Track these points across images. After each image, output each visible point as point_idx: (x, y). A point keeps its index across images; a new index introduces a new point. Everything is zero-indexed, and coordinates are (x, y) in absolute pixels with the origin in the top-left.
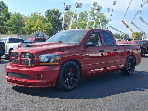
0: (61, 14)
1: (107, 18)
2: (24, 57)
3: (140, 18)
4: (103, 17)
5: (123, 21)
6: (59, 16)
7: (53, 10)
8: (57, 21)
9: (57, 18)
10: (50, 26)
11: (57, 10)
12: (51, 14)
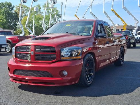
0: (13, 7)
1: (61, 12)
2: (39, 52)
3: (91, 13)
4: (56, 11)
5: (75, 16)
6: (12, 9)
7: (5, 3)
8: (10, 13)
9: (10, 11)
10: (3, 19)
11: (10, 3)
12: (3, 6)
